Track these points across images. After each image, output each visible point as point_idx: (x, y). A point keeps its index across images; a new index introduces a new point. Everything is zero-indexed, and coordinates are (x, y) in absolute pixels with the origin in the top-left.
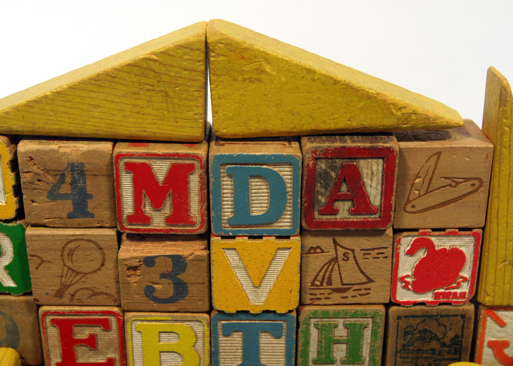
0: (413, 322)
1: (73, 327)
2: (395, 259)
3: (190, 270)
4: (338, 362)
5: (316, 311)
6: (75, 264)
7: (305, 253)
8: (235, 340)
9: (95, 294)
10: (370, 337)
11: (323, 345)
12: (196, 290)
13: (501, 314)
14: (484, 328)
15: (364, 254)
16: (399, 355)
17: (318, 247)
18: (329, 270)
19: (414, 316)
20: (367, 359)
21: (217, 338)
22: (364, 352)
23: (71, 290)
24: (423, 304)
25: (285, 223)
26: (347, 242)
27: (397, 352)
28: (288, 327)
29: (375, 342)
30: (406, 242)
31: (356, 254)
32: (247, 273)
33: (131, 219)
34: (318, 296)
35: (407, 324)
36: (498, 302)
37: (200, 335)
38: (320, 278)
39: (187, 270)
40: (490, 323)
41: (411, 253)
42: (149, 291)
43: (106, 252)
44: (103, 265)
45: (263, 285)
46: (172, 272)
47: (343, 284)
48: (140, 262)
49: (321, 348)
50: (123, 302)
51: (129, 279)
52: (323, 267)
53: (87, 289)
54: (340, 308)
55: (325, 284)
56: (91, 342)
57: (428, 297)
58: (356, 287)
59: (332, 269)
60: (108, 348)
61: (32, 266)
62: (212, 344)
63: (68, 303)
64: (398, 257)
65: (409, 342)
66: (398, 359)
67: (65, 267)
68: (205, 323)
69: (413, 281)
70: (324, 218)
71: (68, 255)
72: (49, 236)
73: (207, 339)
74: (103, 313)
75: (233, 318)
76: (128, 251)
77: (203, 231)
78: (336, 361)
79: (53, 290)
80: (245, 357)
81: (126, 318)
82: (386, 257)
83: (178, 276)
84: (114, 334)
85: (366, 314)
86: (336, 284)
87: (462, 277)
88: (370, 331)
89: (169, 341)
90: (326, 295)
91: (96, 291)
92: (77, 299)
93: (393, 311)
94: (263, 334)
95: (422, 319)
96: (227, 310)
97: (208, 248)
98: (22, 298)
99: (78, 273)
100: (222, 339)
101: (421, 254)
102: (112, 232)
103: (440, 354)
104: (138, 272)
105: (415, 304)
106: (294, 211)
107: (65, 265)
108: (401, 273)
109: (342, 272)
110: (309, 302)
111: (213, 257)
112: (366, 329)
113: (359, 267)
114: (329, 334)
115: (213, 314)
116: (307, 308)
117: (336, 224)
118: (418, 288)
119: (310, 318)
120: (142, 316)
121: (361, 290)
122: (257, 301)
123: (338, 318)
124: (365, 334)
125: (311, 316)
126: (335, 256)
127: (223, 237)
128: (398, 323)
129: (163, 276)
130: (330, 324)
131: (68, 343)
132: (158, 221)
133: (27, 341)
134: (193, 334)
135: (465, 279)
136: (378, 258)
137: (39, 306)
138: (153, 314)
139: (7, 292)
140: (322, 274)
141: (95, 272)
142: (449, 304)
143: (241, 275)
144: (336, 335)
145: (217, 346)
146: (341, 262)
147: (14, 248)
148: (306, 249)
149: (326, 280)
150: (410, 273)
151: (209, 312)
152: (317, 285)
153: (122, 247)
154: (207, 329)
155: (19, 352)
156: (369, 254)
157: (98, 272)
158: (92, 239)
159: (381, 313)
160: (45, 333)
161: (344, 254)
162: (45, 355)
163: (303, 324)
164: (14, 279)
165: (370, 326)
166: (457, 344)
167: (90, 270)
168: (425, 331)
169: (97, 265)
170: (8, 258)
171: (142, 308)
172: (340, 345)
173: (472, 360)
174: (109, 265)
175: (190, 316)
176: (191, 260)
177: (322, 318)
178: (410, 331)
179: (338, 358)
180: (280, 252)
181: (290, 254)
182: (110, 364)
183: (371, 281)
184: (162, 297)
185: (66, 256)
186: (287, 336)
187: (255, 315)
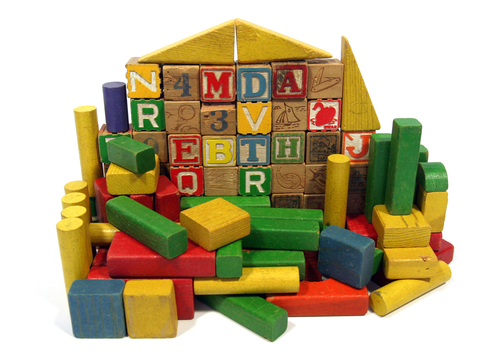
0: (316, 138)
1: (182, 143)
3: (229, 116)
5: (278, 134)
6: (183, 116)
7: (274, 109)
8: (246, 147)
9: (191, 129)
11: (281, 149)
12: (230, 125)
13: (351, 135)
14: (345, 141)
15: (296, 109)
17: (278, 106)
19: (316, 136)
20: (299, 155)
21: (239, 146)
22: (297, 152)
23: (181, 127)
24: (320, 131)
25: (266, 96)
26: (290, 104)
27: (310, 152)
28: (267, 141)
29: (301, 147)
30: (313, 104)
31: (293, 109)
32: (251, 117)
33: (206, 96)
34: (279, 127)
35: (314, 139)
36: (349, 129)
37: (232, 145)
38: (279, 120)
39: (227, 117)
40: (347, 139)
41: (314, 109)
42: (212, 126)
43: (196, 110)
44: (194, 116)
45: (257, 122)
46: (222, 117)
47: (288, 122)
48: (209, 113)
50: (202, 131)
51: (205, 121)
52: (281, 115)
53: (188, 126)
54: (287, 132)
55: (281, 122)
56: (188, 150)
57: (322, 128)
58: (293, 123)
59: (284, 116)
60: (195, 152)
61: (166, 117)
62: (237, 149)
63: (180, 133)
64: (309, 111)
65: (315, 148)
66: (311, 155)
68: (234, 140)
69: (316, 121)
70: (281, 94)
72: (173, 104)
73: (235, 147)
74: (194, 136)
75: (245, 137)
76: (205, 109)
77: (234, 100)
79: (174, 127)
80: (250, 155)
81: (203, 138)
82: (305, 110)
83: (224, 119)
84: (198, 146)
85: (298, 135)
86: (286, 122)
87: (335, 119)
89: (220, 148)
90: (282, 127)
91: (191, 127)
92: (183, 131)
93: (308, 134)
94: (257, 144)
95: (320, 137)
96: (243, 133)
97: (236, 107)
98: (161, 132)
99: (184, 119)
100: (241, 146)
101: (319, 109)
102: (199, 102)
103: (327, 153)
104: (208, 118)
105: (317, 131)
106: (269, 91)
107: (179, 116)
108: (311, 118)
109: (288, 117)
110: (275, 130)
111: (238, 110)
112: (298, 141)
113: (294, 115)
114: (283, 144)
115: (238, 135)
116: (274, 133)
117: (285, 96)
118: (318, 124)
119: (276, 137)
120: (209, 137)
121: (295, 124)
122: (255, 129)
123: (287, 137)
124: (298, 144)
126: (285, 110)
127: (242, 102)
128: (310, 139)
129: (218, 119)
130: (284, 139)
131: (179, 150)
132: (217, 96)
133: (162, 151)
134: (229, 144)
135: (336, 120)
136: (302, 111)
137: (167, 135)
138: (214, 136)
139: (155, 130)
140: (280, 118)
141: (191, 119)
142: (330, 131)
143: (248, 118)
144: (286, 144)
145: (239, 150)
146: (287, 113)
147: (159, 111)
148: (274, 107)
150: (314, 118)
151: (236, 135)
152: (278, 123)
153: (202, 108)
154: (235, 142)
156: (298, 109)
157: (193, 119)
158: (191, 105)
159: (303, 134)
160: (170, 146)
161: (289, 109)
162: (170, 156)
163: (273, 140)
164: (158, 124)
165: (300, 140)
166: (334, 148)
167: (189, 118)
168: (321, 142)
169: (192, 116)
170: (156, 115)
171: (209, 134)
172: (288, 149)
173: (341, 153)
174: (197, 116)
175: (229, 137)
176: (230, 112)
177: (280, 137)
178: (315, 143)
179: (287, 155)
180: (264, 108)
181: (268, 109)
182: (196, 159)
183: (299, 121)
184: (218, 128)
185: (180, 112)
186: (267, 145)
187: (255, 135)
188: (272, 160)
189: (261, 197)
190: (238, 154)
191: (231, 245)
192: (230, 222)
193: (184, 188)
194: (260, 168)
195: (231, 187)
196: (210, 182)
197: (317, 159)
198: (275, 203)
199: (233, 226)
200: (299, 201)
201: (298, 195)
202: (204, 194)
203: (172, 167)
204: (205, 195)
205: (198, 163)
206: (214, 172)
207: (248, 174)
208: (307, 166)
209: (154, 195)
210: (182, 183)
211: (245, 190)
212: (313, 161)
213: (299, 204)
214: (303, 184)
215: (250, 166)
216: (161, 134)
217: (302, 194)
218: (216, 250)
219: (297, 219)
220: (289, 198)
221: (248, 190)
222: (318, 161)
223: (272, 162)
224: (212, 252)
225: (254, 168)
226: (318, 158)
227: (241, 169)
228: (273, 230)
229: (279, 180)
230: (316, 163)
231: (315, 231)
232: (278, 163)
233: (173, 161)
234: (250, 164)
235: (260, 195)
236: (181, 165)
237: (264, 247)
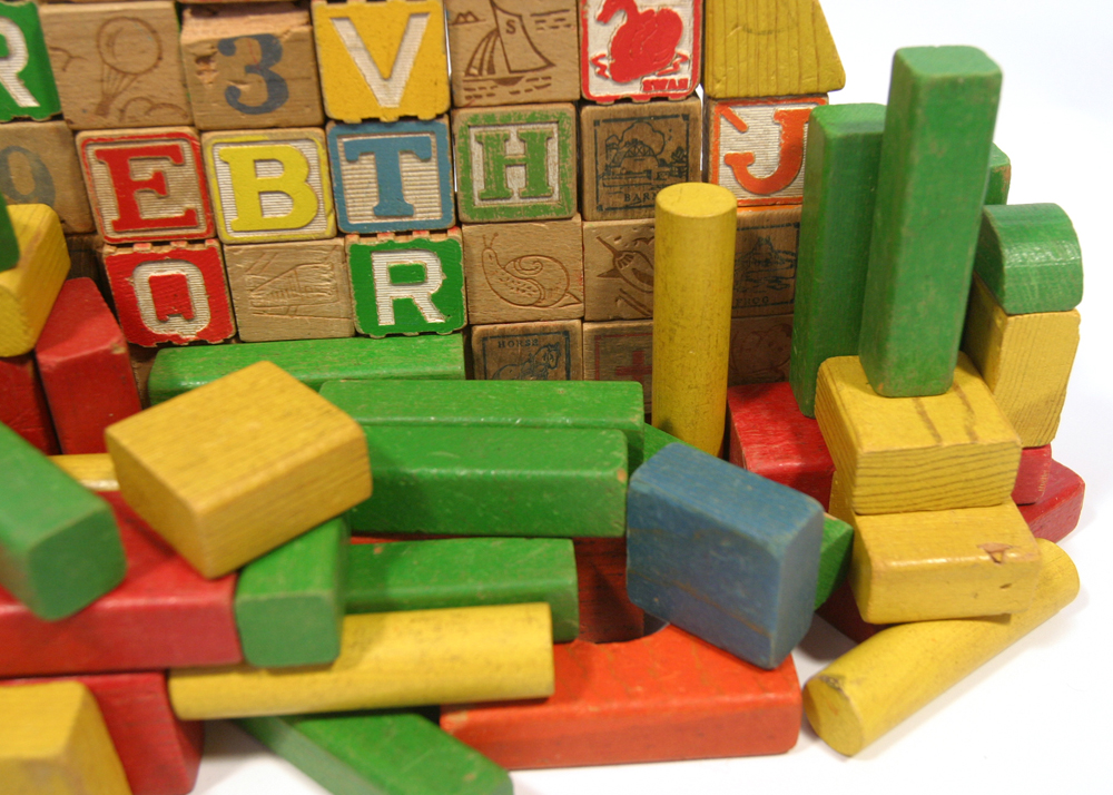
0: (618, 129)
1: (129, 162)
2: (581, 29)
3: (287, 57)
4: (516, 195)
5: (476, 115)
6: (119, 59)
7: (453, 22)
8: (365, 169)
9: (154, 107)
10: (556, 154)
11: (491, 169)
12: (299, 90)
13: (739, 111)
14: (718, 136)
15: (537, 22)
16: (601, 182)
17: (470, 13)
18: (489, 49)
19: (617, 120)
20: (557, 189)
21: (338, 166)
22: (551, 178)
23: (118, 103)
24: (627, 100)
27: (597, 177)
28: (438, 142)
29: (564, 162)
31: (525, 22)
32: (371, 57)
34: (478, 92)
35: (609, 132)
36: (732, 92)
37: (314, 162)
39: (283, 58)
40: (725, 128)
41: (604, 18)
42: (232, 95)
43: (163, 37)
44: (160, 58)
45: (395, 75)
46: (262, 61)
47: (511, 72)
48: (212, 48)
49: (489, 173)
50: (197, 115)
51: (200, 77)
52: (480, 45)
53: (142, 99)
54: (509, 109)
55: (485, 72)
56: (158, 184)
57: (634, 89)
58: (530, 75)
59: (493, 49)
60: (184, 193)
61: (56, 64)
62: (333, 176)
63: (117, 124)
64: (586, 26)
65: (613, 161)
66: (601, 188)
67: (106, 66)
68: (319, 142)
69: (612, 65)
71: (108, 45)
72: (74, 15)
73: (325, 169)
74: (171, 136)
75: (358, 131)
76: (195, 33)
78: (513, 193)
79: (93, 104)
80: (382, 194)
81: (203, 140)
82: (568, 26)
83: (271, 69)
84: (189, 170)
85: (547, 116)
86: (501, 72)
87: (680, 55)
88: (556, 145)
89: (270, 176)
90: (489, 91)
91: (155, 101)
92: (130, 117)
93: (587, 113)
94: (404, 156)
95: (629, 123)
96: (346, 119)
97: (310, 22)
98: (51, 124)
99: (125, 74)
100: (345, 166)
101: (619, 20)
102: (168, 5)
103: (658, 178)
104: (213, 66)
105: (619, 100)
107: (104, 62)
108: (593, 53)
109: (507, 52)
110: (465, 102)
111: (319, 33)
112: (550, 141)
113: (531, 44)
114: (498, 151)
115: (331, 126)
116: (462, 112)
118: (620, 75)
119: (469, 127)
120: (226, 136)
121: (536, 79)
122: (389, 101)
123: (508, 125)
124: (550, 149)
125: (469, 123)
126: (494, 26)
127: (331, 2)
128: (595, 131)
129: (250, 69)
130: (498, 135)
131: (126, 189)
133: (66, 194)
134: (303, 161)
135: (684, 59)
136: (556, 27)
137: (75, 132)
138: (242, 132)
139: (26, 116)
140: (479, 56)
141: (149, 70)
142: (665, 99)
143: (361, 60)
144: (508, 153)
145: (340, 180)
146: (505, 36)
147: (27, 43)
148: (453, 17)
149: (485, 66)
150: (605, 51)
151: (323, 126)
152: (474, 75)
153: (185, 28)
154: (322, 152)
155: (57, 212)
156: (543, 21)
157: (156, 71)
158: (139, 16)
159: (568, 115)
160: (89, 174)
161: (509, 23)
162: (94, 210)
163: (460, 137)
164: (33, 94)
165: (556, 135)
166: (681, 161)
167: (141, 68)
168: (635, 142)
169: (150, 59)
170: (20, 60)
171: (225, 124)
172: (515, 168)
173: (705, 180)
174: (170, 58)
175: (296, 133)
176: (288, 41)
177: (485, 126)
178: (613, 144)
179: (516, 190)
180: (415, 21)
181: (429, 23)
182: (189, 218)
183: (550, 64)
184: (251, 103)
185: (104, 48)
186: (439, 158)
187: (390, 125)
188: (460, 211)
189: (435, 339)
190: (337, 193)
191: (298, 546)
192: (281, 467)
193: (162, 317)
194: (420, 240)
195: (325, 308)
196: (253, 295)
197: (621, 201)
198: (484, 355)
199: (299, 479)
200: (568, 347)
201: (563, 327)
202: (237, 335)
203: (108, 250)
204: (242, 337)
205: (201, 230)
206: (262, 262)
207: (382, 264)
208: (587, 225)
209: (31, 356)
210: (155, 301)
211: (376, 317)
212: (608, 209)
213: (568, 356)
214: (576, 288)
215: (385, 233)
216: (51, 129)
217: (577, 322)
218: (239, 572)
219: (550, 421)
220: (531, 339)
221: (386, 318)
222: (627, 207)
223: (464, 216)
224: (219, 579)
225: (402, 240)
226: (627, 197)
227: (355, 247)
228: (462, 472)
229: (493, 280)
230: (619, 214)
231: (610, 473)
232: (485, 219)
233: (109, 228)
234: (384, 229)
235: (430, 332)
236: (143, 241)
237: (432, 530)
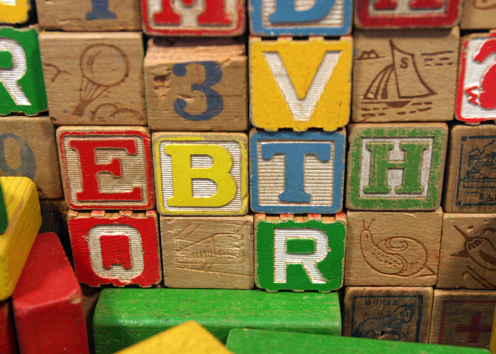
0: (480, 143)
1: (95, 151)
2: (461, 66)
3: (226, 79)
4: (393, 191)
5: (369, 130)
6: (96, 75)
7: (358, 58)
8: (276, 165)
9: (118, 111)
10: (429, 161)
11: (376, 171)
12: (231, 104)
15: (426, 60)
16: (462, 183)
17: (372, 51)
18: (385, 79)
19: (481, 137)
20: (426, 188)
21: (256, 163)
22: (422, 179)
23: (92, 107)
24: (491, 122)
25: (335, 20)
26: (405, 44)
27: (459, 180)
28: (336, 148)
29: (435, 168)
30: (475, 45)
31: (417, 60)
32: (291, 83)
33: (158, 18)
34: (372, 112)
35: (473, 146)
37: (237, 159)
38: (374, 89)
39: (223, 79)
41: (480, 59)
42: (180, 106)
43: (131, 60)
44: (127, 75)
45: (309, 97)
46: (205, 81)
47: (400, 97)
48: (168, 70)
49: (374, 174)
50: (150, 119)
51: (156, 91)
52: (378, 76)
53: (110, 104)
54: (396, 126)
55: (379, 97)
56: (115, 168)
58: (415, 100)
59: (388, 79)
60: (134, 175)
61: (47, 77)
62: (251, 170)
63: (88, 122)
64: (464, 65)
65: (474, 168)
66: (461, 189)
67: (85, 79)
68: (242, 144)
69: (482, 95)
70: (382, 13)
71: (88, 64)
72: (65, 40)
73: (245, 164)
74: (129, 133)
75: (274, 138)
76: (155, 58)
77: (240, 32)
78: (391, 190)
79: (72, 106)
80: (287, 185)
81: (153, 138)
82: (451, 64)
83: (212, 87)
84: (140, 159)
85: (425, 133)
86: (393, 97)
88: (430, 154)
89: (202, 167)
90: (381, 111)
91: (120, 107)
92: (98, 118)
93: (457, 131)
94: (308, 158)
95: (490, 140)
96: (267, 128)
97: (246, 53)
98: (38, 119)
99: (99, 86)
100: (261, 163)
101: (492, 61)
102: (137, 36)
104: (167, 83)
105: (484, 122)
106: (345, 9)
107: (84, 76)
108: (468, 85)
109: (399, 81)
110: (360, 119)
111: (252, 63)
112: (426, 151)
113: (419, 76)
114: (383, 157)
115: (253, 132)
116: (358, 126)
117: (394, 21)
118: (487, 103)
119: (362, 138)
120: (171, 136)
121: (420, 104)
122: (302, 116)
123: (393, 138)
124: (424, 158)
125: (363, 135)
126: (391, 62)
127: (264, 38)
128: (462, 145)
129: (195, 87)
130: (384, 145)
131: (90, 170)
132: (189, 21)
133: (44, 170)
134: (229, 157)
136: (441, 64)
137: (56, 127)
138: (184, 133)
139: (21, 112)
140: (376, 84)
141: (118, 84)
143: (283, 85)
144: (391, 159)
145: (256, 172)
146: (398, 70)
147: (27, 58)
148: (359, 54)
149: (380, 92)
150: (477, 84)
151: (247, 132)
152: (370, 99)
153: (149, 54)
154: (244, 151)
155: (36, 183)
156: (431, 60)
157: (122, 84)
158: (115, 43)
159: (443, 132)
160: (64, 158)
161: (403, 60)
162: (64, 184)
163: (354, 146)
164: (28, 96)
165: (431, 147)
167: (112, 82)
168: (493, 155)
169: (119, 76)
170: (20, 71)
171: (172, 127)
172: (395, 171)
174: (134, 75)
175: (226, 136)
176: (228, 68)
177: (375, 138)
178: (476, 155)
179: (393, 187)
180: (329, 56)
181: (340, 59)
182: (136, 194)
183: (432, 93)
184: (193, 112)
185: (85, 66)
186: (335, 160)
187: (300, 134)
188: (347, 200)
189: (318, 297)
190: (252, 182)
193: (107, 266)
194: (314, 221)
195: (233, 267)
196: (178, 254)
197: (476, 199)
198: (353, 309)
200: (421, 308)
201: (418, 292)
202: (163, 281)
203: (71, 214)
204: (166, 284)
205: (144, 203)
206: (188, 230)
207: (281, 237)
208: (447, 216)
209: (9, 301)
210: (103, 254)
211: (272, 277)
212: (464, 205)
213: (420, 314)
214: (432, 264)
215: (286, 215)
216: (38, 123)
217: (430, 289)
220: (392, 299)
221: (280, 278)
222: (480, 204)
223: (350, 205)
225: (299, 220)
226: (481, 196)
227: (262, 224)
229: (367, 253)
230: (473, 209)
232: (367, 207)
233: (74, 198)
234: (286, 211)
235: (314, 290)
236: (99, 209)
